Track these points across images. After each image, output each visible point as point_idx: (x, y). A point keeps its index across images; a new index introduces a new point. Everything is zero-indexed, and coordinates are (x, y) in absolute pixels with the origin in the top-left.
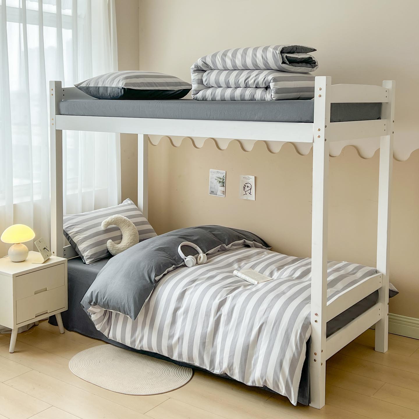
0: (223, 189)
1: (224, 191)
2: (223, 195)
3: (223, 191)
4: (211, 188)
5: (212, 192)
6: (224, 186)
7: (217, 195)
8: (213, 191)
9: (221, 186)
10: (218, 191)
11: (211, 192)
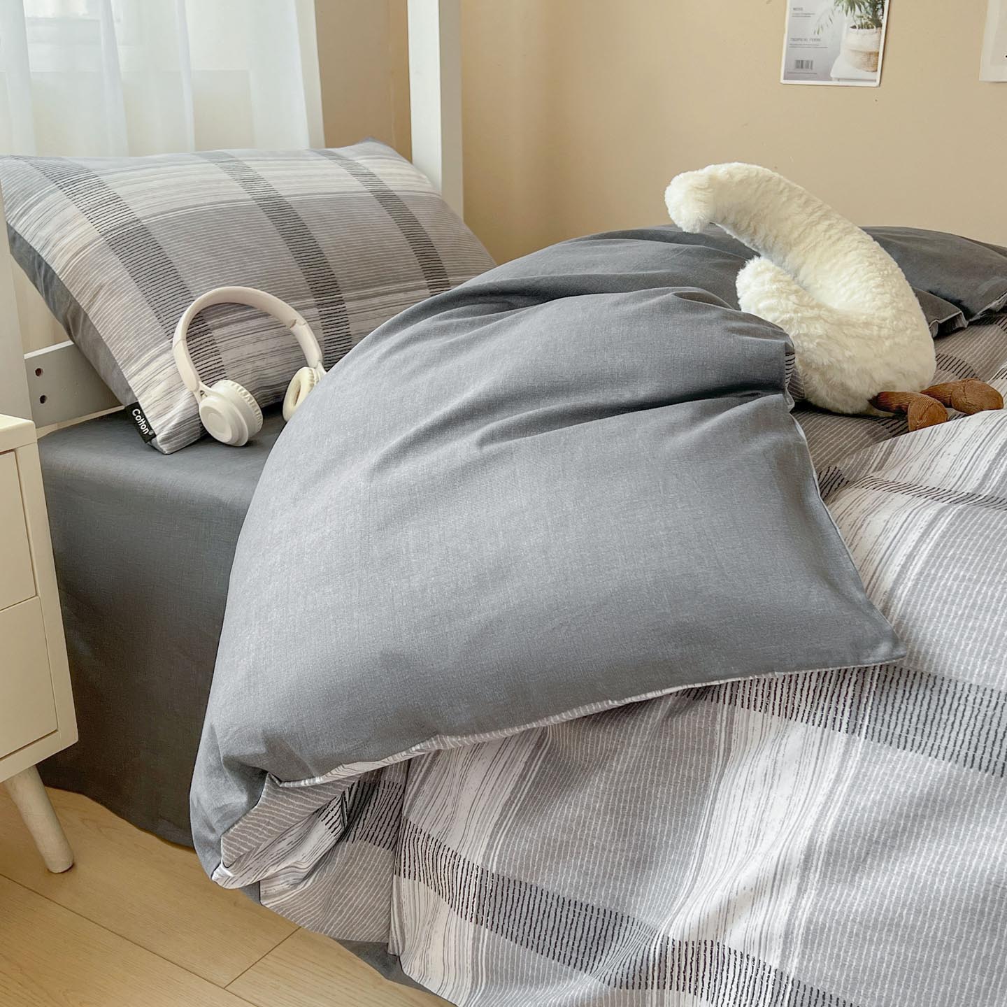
0: (869, 39)
1: (878, 53)
2: (870, 75)
3: (870, 54)
4: (795, 42)
5: (800, 64)
6: (879, 25)
7: (831, 79)
8: (805, 59)
9: (858, 23)
10: (835, 58)
11: (793, 63)
